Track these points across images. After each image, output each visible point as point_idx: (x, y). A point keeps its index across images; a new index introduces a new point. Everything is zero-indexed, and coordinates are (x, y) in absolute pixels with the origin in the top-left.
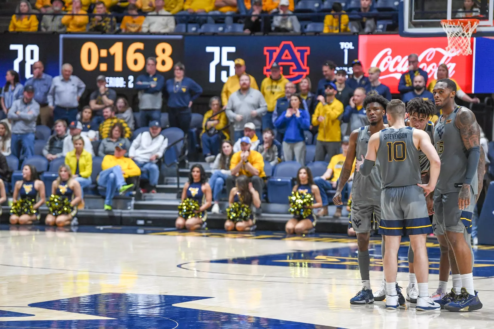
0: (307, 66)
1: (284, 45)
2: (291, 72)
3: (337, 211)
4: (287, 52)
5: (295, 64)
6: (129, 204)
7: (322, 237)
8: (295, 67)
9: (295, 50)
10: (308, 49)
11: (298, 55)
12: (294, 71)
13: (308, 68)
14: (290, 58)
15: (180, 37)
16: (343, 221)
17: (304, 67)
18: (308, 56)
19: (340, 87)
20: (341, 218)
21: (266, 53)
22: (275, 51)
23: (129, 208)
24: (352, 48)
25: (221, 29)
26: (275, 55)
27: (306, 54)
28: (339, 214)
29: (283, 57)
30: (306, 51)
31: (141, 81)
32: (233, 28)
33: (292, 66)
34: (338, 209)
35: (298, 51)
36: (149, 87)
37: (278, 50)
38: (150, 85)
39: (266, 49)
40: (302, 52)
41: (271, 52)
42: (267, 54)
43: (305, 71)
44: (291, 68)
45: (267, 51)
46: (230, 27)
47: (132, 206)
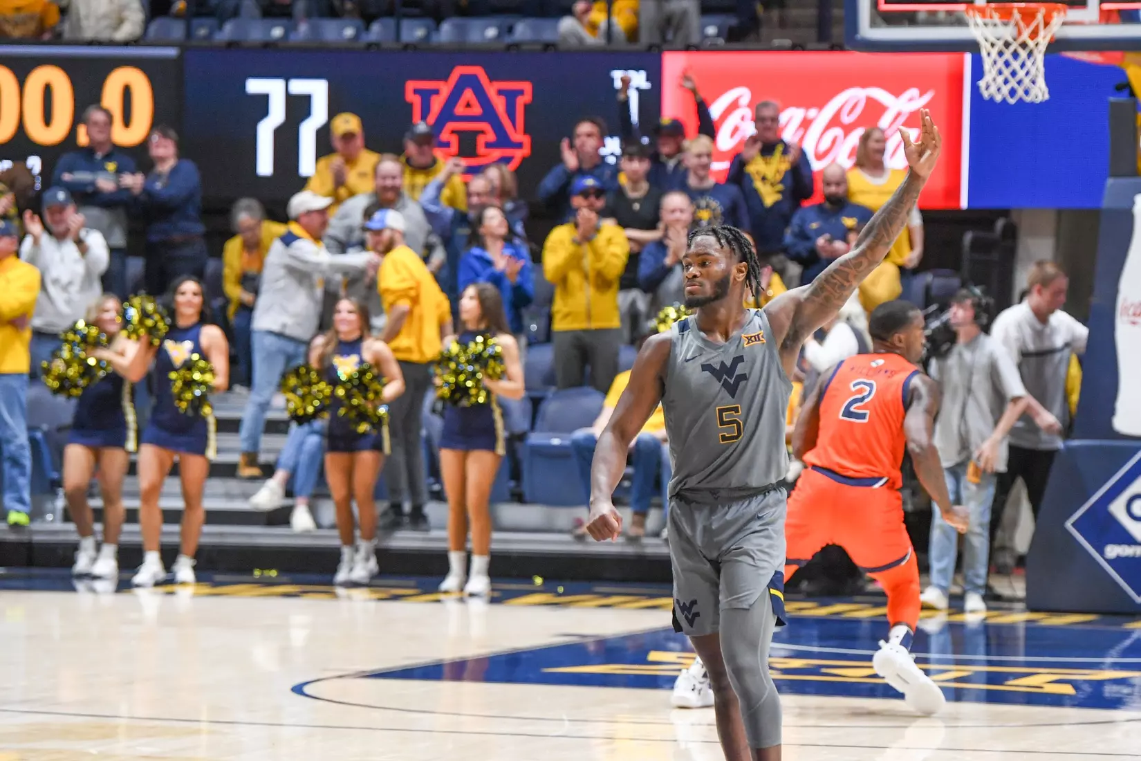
0: (525, 132)
1: (462, 76)
2: (481, 149)
3: (634, 523)
4: (468, 94)
5: (492, 127)
6: (49, 506)
7: (608, 595)
8: (491, 137)
9: (491, 90)
10: (527, 87)
11: (499, 104)
12: (488, 145)
13: (526, 140)
14: (477, 110)
15: (172, 52)
16: (649, 551)
17: (517, 136)
18: (526, 107)
19: (635, 189)
20: (646, 541)
21: (412, 97)
22: (437, 92)
23: (49, 517)
24: (646, 85)
25: (277, 32)
26: (437, 104)
27: (521, 101)
28: (640, 531)
29: (460, 110)
30: (521, 92)
31: (71, 171)
32: (314, 30)
33: (483, 132)
34: (637, 518)
35: (500, 92)
36: (90, 189)
37: (445, 89)
38: (93, 184)
39: (411, 85)
40: (510, 96)
41: (426, 95)
42: (416, 100)
43: (519, 145)
44: (481, 140)
45: (416, 91)
46: (303, 28)
47: (59, 514)
